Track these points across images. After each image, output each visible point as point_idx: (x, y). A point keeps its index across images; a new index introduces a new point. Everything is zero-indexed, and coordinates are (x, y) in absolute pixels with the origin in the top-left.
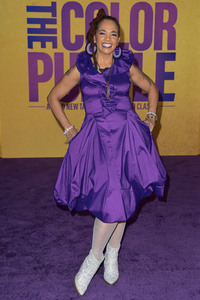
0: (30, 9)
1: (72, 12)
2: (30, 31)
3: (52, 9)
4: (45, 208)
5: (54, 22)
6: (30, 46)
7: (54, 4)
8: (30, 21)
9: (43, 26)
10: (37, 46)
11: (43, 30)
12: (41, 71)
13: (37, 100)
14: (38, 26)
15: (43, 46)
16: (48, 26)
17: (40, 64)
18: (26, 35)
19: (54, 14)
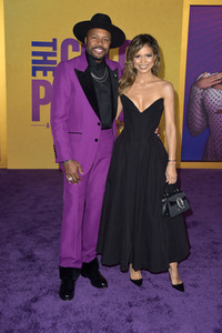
0: (34, 44)
1: (70, 47)
2: (34, 62)
3: (53, 44)
4: (41, 213)
5: (55, 55)
6: (34, 75)
7: (55, 40)
8: (34, 54)
9: (45, 58)
10: (39, 74)
11: (45, 61)
12: (42, 95)
13: (38, 120)
14: (41, 58)
15: (45, 75)
16: (49, 58)
17: (42, 89)
18: (30, 65)
19: (55, 49)
